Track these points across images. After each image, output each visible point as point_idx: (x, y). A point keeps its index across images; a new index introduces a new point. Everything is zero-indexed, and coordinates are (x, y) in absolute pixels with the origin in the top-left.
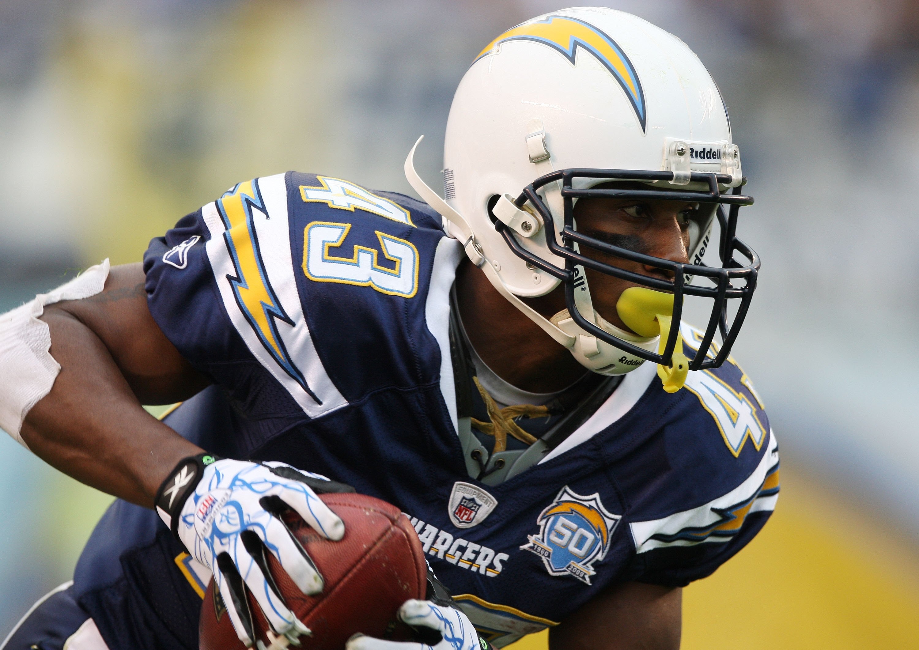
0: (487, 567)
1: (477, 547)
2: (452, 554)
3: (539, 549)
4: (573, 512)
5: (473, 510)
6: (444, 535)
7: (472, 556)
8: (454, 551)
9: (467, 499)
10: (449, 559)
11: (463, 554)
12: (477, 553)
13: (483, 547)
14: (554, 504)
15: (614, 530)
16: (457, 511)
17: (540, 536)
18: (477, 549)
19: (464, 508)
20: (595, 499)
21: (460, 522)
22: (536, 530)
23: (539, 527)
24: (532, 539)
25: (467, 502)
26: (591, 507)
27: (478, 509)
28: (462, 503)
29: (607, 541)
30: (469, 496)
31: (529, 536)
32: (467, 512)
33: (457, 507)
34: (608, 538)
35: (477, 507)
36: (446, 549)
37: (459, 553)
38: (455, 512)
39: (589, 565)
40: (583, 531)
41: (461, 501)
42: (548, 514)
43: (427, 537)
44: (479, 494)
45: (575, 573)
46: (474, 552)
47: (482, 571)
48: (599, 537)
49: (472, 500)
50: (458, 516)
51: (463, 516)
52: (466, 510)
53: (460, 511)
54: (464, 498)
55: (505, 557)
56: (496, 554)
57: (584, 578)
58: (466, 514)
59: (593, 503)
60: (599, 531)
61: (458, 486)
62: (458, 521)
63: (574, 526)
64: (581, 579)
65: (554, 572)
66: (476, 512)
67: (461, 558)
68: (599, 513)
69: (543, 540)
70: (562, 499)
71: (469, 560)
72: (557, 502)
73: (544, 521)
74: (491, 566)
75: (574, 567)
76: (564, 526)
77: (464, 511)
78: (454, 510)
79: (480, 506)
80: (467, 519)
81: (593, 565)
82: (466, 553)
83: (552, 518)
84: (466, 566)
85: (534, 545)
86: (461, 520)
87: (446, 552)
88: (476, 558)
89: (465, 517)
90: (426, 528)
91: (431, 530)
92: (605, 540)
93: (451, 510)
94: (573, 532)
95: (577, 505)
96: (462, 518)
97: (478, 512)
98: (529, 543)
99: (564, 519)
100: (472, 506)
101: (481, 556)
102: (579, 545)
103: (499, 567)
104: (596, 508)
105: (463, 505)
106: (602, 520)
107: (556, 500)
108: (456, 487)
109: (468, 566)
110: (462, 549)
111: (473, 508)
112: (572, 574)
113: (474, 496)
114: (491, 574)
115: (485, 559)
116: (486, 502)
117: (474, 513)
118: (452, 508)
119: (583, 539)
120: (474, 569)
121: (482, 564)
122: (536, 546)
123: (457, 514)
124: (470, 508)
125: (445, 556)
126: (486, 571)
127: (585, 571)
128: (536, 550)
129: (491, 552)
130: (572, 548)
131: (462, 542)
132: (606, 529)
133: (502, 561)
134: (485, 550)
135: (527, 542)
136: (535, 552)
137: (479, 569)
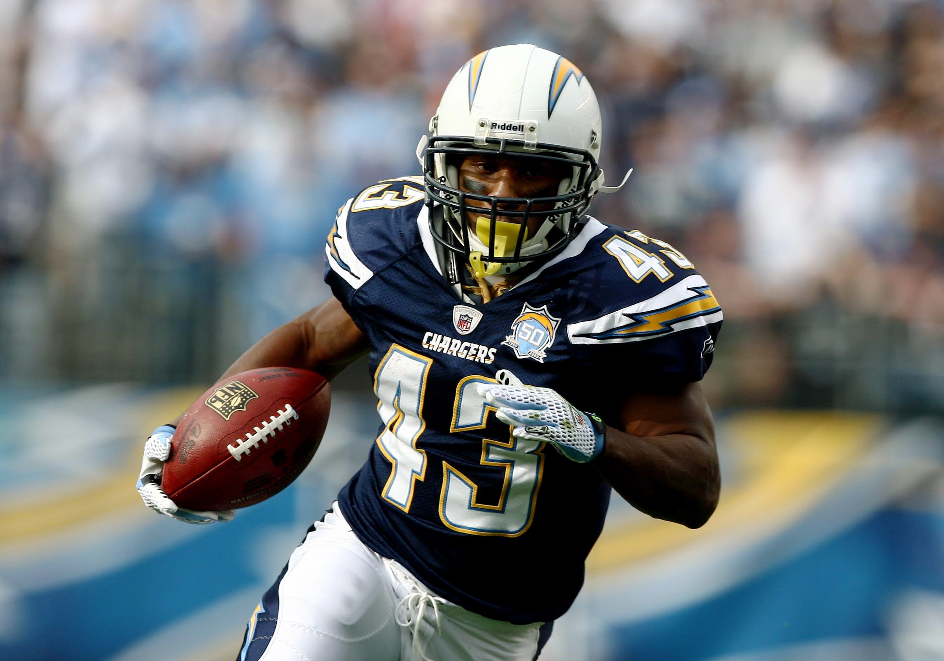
0: (485, 358)
1: (476, 346)
2: (462, 352)
3: (512, 344)
4: (532, 319)
5: (469, 322)
6: (455, 341)
7: (474, 352)
8: (463, 350)
9: (463, 316)
10: (459, 355)
11: (468, 352)
12: (477, 350)
13: (480, 346)
14: (521, 315)
15: (556, 328)
16: (459, 325)
17: (513, 336)
18: (477, 348)
19: (463, 322)
20: (544, 309)
21: (462, 331)
22: (510, 332)
23: (513, 330)
24: (508, 338)
25: (464, 317)
26: (542, 314)
27: (472, 320)
28: (461, 319)
29: (553, 335)
30: (464, 314)
31: (506, 336)
32: (465, 324)
33: (459, 321)
34: (553, 333)
35: (471, 319)
36: (458, 350)
37: (466, 351)
38: (458, 326)
39: (542, 351)
40: (537, 330)
41: (460, 318)
42: (518, 322)
43: (445, 344)
44: (470, 311)
45: (533, 356)
46: (475, 349)
47: (482, 361)
48: (548, 333)
49: (467, 315)
50: (460, 327)
51: (463, 327)
52: (464, 323)
53: (461, 324)
54: (461, 315)
55: (494, 350)
56: (489, 350)
57: (539, 359)
58: (465, 325)
59: (543, 312)
60: (548, 329)
61: (457, 308)
62: (460, 330)
63: (533, 328)
64: (537, 360)
65: (520, 356)
66: (471, 323)
67: (467, 354)
68: (547, 318)
69: (515, 338)
70: (526, 311)
71: (473, 355)
72: (523, 314)
73: (516, 326)
74: (488, 357)
75: (533, 353)
76: (527, 328)
77: (463, 324)
78: (457, 324)
79: (472, 318)
80: (466, 329)
81: (545, 351)
82: (470, 351)
83: (520, 324)
84: (471, 358)
85: (509, 341)
86: (463, 330)
87: (457, 352)
88: (477, 353)
89: (465, 327)
90: (443, 339)
91: (447, 339)
92: (551, 334)
93: (455, 324)
94: (532, 331)
95: (533, 314)
96: (463, 328)
97: (472, 323)
98: (506, 340)
99: (527, 324)
100: (467, 319)
101: (480, 352)
102: (535, 340)
103: (492, 357)
104: (545, 314)
105: (462, 320)
106: (549, 322)
107: (521, 313)
108: (455, 310)
109: (473, 358)
110: (468, 349)
111: (468, 321)
112: (532, 357)
113: (467, 313)
114: (488, 362)
115: (483, 353)
116: (475, 316)
117: (469, 324)
118: (456, 324)
119: (538, 335)
120: (477, 360)
121: (481, 357)
122: (510, 342)
123: (459, 326)
124: (466, 321)
125: (457, 354)
126: (485, 360)
127: (540, 355)
128: (510, 344)
129: (485, 348)
130: (531, 341)
131: (467, 344)
132: (551, 327)
133: (493, 353)
134: (482, 348)
135: (505, 340)
136: (509, 345)
137: (480, 360)
